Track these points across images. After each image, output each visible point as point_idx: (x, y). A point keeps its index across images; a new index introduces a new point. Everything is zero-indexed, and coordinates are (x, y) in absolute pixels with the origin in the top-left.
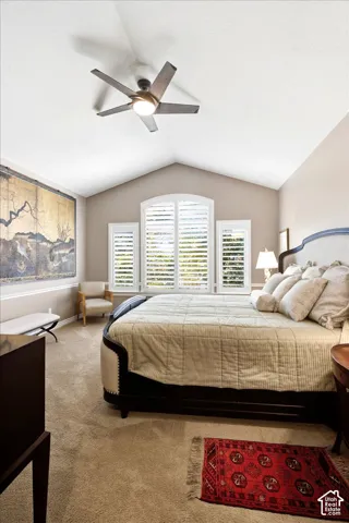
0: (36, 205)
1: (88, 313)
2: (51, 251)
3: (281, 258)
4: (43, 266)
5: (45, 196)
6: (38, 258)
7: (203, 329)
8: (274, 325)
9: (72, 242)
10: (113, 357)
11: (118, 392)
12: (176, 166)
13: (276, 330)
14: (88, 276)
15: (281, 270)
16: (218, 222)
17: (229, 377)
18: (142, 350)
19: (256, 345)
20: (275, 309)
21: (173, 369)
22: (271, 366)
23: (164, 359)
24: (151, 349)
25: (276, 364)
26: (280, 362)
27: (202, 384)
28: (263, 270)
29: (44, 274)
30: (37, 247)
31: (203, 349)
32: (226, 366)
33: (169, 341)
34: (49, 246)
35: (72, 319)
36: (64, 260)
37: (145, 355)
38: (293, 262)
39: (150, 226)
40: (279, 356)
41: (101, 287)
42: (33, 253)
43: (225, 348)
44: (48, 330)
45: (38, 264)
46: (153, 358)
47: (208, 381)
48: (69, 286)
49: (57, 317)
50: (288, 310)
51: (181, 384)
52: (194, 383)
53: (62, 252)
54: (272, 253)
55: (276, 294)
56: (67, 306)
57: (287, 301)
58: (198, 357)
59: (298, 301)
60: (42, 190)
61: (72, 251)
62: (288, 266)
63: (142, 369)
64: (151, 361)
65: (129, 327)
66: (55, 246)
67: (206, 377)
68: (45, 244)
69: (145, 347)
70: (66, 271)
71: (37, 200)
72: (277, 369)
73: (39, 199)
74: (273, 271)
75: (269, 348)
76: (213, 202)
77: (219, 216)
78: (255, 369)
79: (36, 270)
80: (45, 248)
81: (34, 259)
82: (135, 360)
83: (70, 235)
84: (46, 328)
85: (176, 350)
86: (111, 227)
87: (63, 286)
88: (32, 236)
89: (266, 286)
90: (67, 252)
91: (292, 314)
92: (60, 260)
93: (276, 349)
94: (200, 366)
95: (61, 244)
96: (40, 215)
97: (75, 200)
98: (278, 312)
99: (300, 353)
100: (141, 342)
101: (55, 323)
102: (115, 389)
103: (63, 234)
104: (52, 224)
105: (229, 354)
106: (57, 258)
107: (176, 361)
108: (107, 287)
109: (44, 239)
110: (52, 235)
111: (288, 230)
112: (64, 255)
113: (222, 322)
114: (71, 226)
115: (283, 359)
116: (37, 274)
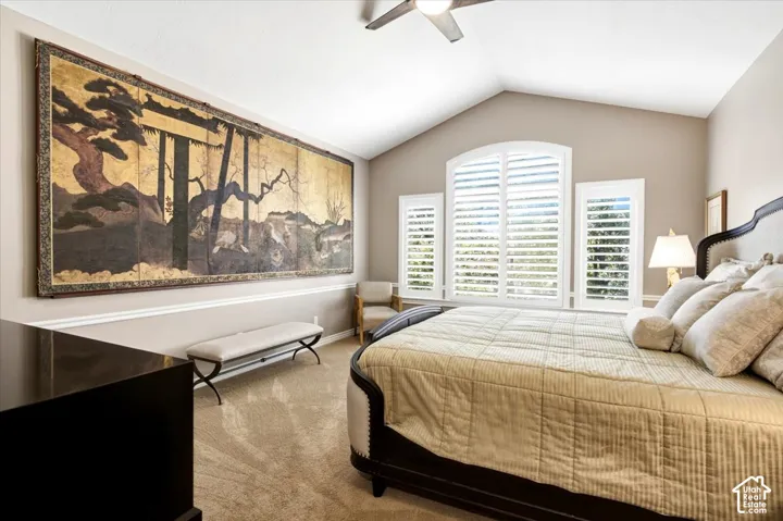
0: (297, 173)
1: (366, 327)
2: (318, 236)
3: (703, 247)
4: (306, 257)
5: (310, 161)
6: (299, 247)
7: (510, 372)
8: (659, 379)
9: (348, 224)
10: (362, 398)
11: (368, 455)
12: (506, 96)
13: (662, 390)
14: (371, 274)
15: (702, 270)
16: (577, 185)
17: (556, 467)
18: (405, 394)
19: (613, 414)
20: (674, 345)
21: (452, 433)
22: (645, 459)
23: (439, 415)
24: (418, 395)
25: (656, 459)
26: (666, 455)
27: (502, 469)
28: (664, 271)
29: (308, 268)
30: (298, 232)
31: (506, 407)
32: (551, 446)
33: (447, 384)
34: (315, 230)
35: (348, 333)
36: (336, 250)
37: (411, 404)
38: (732, 256)
39: (460, 197)
40: (666, 445)
41: (385, 289)
42: (293, 239)
43: (550, 412)
44: (309, 346)
45: (299, 255)
46: (422, 410)
47: (512, 465)
48: (343, 287)
49: (321, 329)
50: (701, 350)
51: (465, 461)
52: (488, 465)
53: (332, 238)
54: (685, 239)
55: (679, 318)
56: (339, 315)
57: (700, 334)
58: (497, 421)
59: (724, 334)
60: (304, 152)
61: (348, 236)
62: (718, 263)
63: (405, 424)
64: (419, 414)
65: (388, 354)
66: (322, 231)
67: (510, 458)
68: (308, 227)
69: (410, 391)
70: (339, 266)
71: (297, 166)
72: (659, 469)
73: (301, 164)
74: (684, 273)
75: (643, 424)
76: (568, 151)
77: (580, 174)
78: (610, 461)
79: (297, 263)
80: (308, 233)
81: (294, 249)
82: (394, 408)
83: (345, 215)
84: (307, 342)
85: (460, 403)
86: (403, 200)
87: (334, 286)
88: (291, 216)
89: (664, 301)
90: (340, 238)
91: (708, 360)
92: (330, 249)
93: (659, 428)
94: (500, 436)
95: (331, 227)
96: (302, 188)
97: (352, 164)
98: (680, 352)
99: (718, 446)
100: (404, 381)
101: (318, 337)
102: (365, 449)
103: (334, 213)
104: (318, 198)
105: (555, 424)
106: (326, 246)
107: (460, 422)
108: (395, 290)
109: (308, 221)
110: (319, 215)
111: (725, 194)
112: (336, 242)
113: (550, 362)
114: (347, 203)
115: (675, 451)
116: (297, 268)
